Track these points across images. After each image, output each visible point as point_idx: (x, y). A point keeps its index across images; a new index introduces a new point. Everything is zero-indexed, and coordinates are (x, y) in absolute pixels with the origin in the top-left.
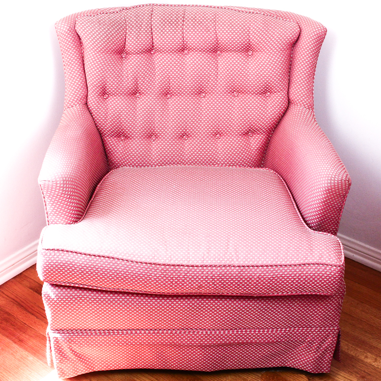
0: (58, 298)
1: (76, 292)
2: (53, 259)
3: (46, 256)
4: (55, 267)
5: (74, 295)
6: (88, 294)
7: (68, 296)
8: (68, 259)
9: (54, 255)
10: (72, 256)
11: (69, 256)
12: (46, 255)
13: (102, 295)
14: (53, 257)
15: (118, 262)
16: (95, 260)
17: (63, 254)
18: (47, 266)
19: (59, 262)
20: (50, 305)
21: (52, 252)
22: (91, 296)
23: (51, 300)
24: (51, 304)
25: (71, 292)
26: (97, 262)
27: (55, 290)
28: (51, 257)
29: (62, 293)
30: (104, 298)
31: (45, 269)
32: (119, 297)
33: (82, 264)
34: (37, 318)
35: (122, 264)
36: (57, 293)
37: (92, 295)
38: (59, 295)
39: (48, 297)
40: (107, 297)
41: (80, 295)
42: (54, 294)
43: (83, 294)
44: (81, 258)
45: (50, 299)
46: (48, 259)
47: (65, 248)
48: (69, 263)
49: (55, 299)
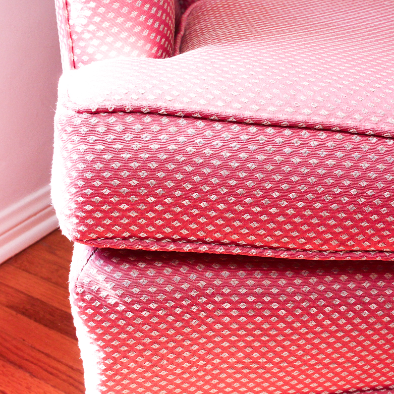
0: (133, 303)
1: (193, 276)
2: (118, 146)
3: (92, 139)
4: (129, 178)
5: (185, 286)
6: (234, 282)
7: (165, 292)
8: (177, 143)
9: (125, 131)
10: (191, 131)
11: (179, 132)
12: (92, 132)
13: (282, 282)
14: (119, 139)
15: (365, 147)
16: (279, 140)
17: (155, 127)
18: (98, 175)
19: (144, 155)
20: (99, 331)
21: (112, 119)
22: (246, 286)
23: (105, 310)
24: (106, 324)
25: (177, 278)
26: (287, 150)
27: (118, 275)
28: (110, 138)
29: (143, 281)
30: (290, 290)
31: (88, 192)
32: (336, 286)
33: (232, 158)
34: (33, 375)
35: (377, 153)
36: (127, 283)
37: (250, 282)
38: (136, 290)
39: (93, 300)
40: (298, 287)
41: (210, 284)
42: (114, 288)
43: (218, 282)
44: (226, 136)
45: (101, 307)
46: (100, 147)
47: (163, 104)
48: (180, 158)
49: (121, 308)
